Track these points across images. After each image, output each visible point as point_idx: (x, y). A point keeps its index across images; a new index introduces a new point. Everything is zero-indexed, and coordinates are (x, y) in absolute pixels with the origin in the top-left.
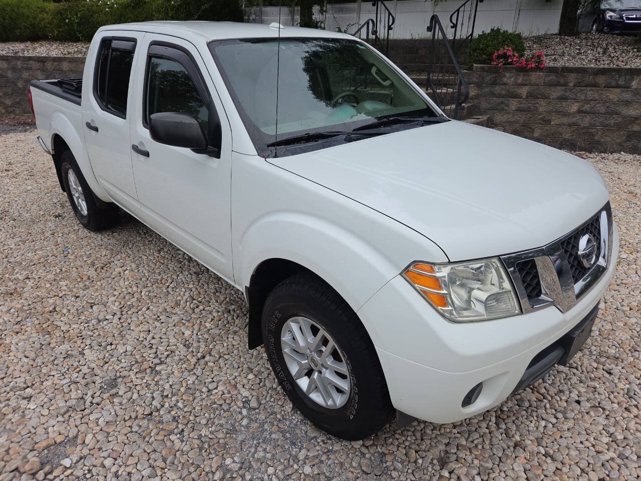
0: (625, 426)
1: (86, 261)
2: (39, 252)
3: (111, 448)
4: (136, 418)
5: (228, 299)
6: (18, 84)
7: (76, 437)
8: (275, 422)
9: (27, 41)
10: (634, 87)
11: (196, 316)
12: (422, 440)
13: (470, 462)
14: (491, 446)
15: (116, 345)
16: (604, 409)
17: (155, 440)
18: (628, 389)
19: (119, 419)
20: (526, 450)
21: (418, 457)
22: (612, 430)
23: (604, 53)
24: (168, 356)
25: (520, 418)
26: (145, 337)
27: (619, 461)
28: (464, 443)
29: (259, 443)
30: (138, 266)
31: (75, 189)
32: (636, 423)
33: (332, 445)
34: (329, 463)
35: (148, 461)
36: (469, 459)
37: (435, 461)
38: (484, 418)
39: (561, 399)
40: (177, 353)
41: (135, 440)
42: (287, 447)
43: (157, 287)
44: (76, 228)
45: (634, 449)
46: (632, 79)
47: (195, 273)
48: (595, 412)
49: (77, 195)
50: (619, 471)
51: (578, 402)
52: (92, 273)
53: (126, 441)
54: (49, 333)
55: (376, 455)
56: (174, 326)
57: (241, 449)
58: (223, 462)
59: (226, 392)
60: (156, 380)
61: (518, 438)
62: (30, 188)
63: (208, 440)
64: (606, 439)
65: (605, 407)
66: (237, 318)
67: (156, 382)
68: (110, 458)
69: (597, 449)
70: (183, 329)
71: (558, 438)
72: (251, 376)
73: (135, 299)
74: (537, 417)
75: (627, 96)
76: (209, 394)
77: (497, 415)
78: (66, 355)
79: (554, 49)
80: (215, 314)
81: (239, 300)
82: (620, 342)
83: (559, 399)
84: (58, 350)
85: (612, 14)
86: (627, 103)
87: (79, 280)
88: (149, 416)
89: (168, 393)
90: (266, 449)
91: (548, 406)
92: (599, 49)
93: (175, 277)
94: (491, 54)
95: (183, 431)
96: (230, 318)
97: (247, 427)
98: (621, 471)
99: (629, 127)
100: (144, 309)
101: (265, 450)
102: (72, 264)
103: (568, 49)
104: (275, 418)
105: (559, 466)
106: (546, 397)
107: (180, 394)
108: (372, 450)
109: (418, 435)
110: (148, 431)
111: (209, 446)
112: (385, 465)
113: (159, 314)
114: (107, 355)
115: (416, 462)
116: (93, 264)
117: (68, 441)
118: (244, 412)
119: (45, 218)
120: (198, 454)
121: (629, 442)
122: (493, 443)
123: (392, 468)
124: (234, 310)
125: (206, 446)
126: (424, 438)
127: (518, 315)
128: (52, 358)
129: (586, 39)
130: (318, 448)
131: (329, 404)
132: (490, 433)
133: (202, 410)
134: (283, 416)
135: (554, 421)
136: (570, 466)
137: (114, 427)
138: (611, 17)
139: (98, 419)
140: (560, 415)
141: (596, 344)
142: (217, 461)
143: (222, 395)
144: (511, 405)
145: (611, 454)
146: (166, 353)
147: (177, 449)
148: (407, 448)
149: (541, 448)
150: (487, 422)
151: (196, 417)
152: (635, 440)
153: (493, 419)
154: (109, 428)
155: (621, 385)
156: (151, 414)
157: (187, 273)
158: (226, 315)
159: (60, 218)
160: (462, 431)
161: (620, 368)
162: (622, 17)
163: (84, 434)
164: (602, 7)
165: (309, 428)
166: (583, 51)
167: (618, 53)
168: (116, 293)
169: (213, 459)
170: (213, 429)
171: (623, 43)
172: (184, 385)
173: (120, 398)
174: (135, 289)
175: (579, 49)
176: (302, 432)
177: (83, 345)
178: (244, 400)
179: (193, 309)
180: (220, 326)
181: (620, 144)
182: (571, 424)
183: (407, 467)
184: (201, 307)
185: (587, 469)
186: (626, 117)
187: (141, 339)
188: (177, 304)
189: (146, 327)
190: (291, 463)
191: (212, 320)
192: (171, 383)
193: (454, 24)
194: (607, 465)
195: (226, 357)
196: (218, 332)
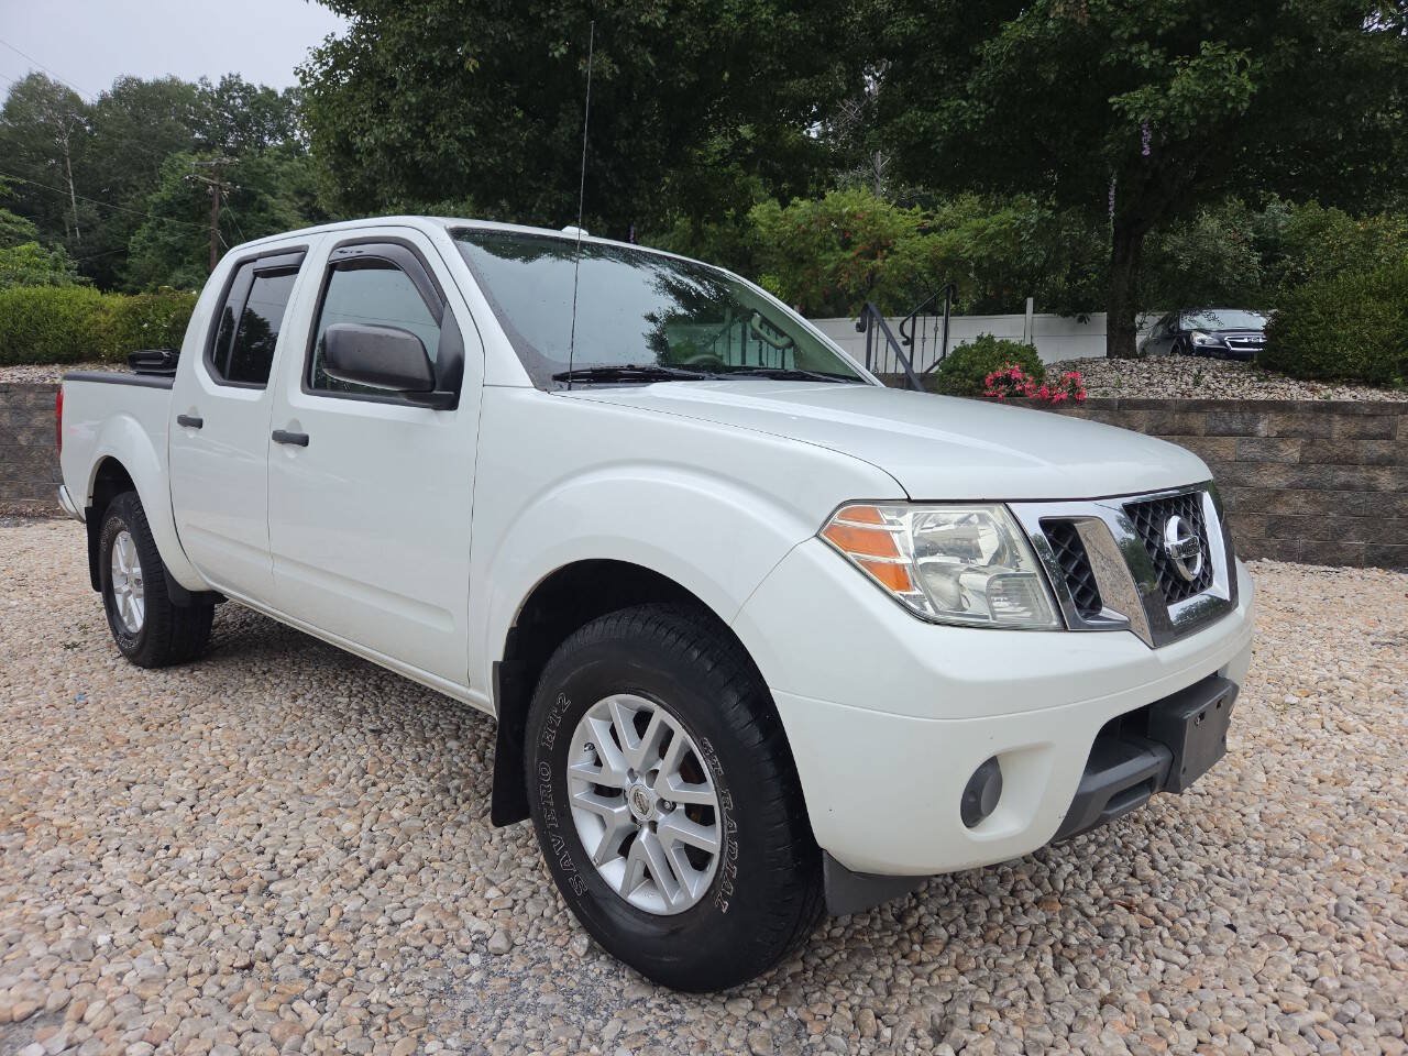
0: (1340, 968)
1: (124, 715)
2: (19, 703)
3: (149, 1024)
4: (215, 972)
5: (444, 772)
6: (20, 437)
7: (63, 1009)
8: (546, 977)
9: (53, 364)
10: (1263, 433)
11: (369, 799)
12: (890, 994)
13: (1002, 1032)
14: (1047, 1006)
15: (179, 848)
16: (1289, 939)
17: (258, 1010)
18: (1337, 907)
19: (172, 973)
20: (1126, 1010)
21: (882, 1026)
22: (1313, 972)
23: (1197, 384)
24: (299, 866)
25: (1108, 956)
26: (248, 835)
27: (1337, 1026)
28: (986, 999)
29: (508, 1014)
30: (243, 722)
31: (123, 575)
32: (1363, 961)
33: (683, 1011)
34: (673, 1044)
35: (237, 1046)
36: (1000, 1026)
37: (920, 1032)
38: (1026, 956)
39: (1193, 924)
40: (322, 859)
41: (207, 1011)
42: (573, 1018)
43: (284, 754)
44: (110, 663)
45: (1366, 1005)
46: (1256, 420)
47: (372, 731)
48: (1269, 943)
49: (125, 589)
50: (1339, 1043)
51: (1232, 928)
52: (137, 732)
53: (187, 1011)
54: (24, 830)
55: (784, 1023)
56: (320, 815)
57: (465, 1024)
58: (420, 1048)
59: (432, 924)
60: (267, 905)
61: (1105, 989)
62: (14, 603)
63: (385, 1009)
64: (1301, 989)
65: (1291, 934)
66: (464, 802)
67: (268, 909)
68: (143, 1043)
69: (1285, 1007)
70: (338, 820)
71: (1196, 989)
72: (492, 893)
73: (231, 775)
74: (1146, 953)
75: (1252, 450)
76: (392, 929)
77: (1057, 952)
78: (58, 868)
79: (1100, 378)
80: (414, 796)
81: (470, 771)
82: (1308, 833)
83: (1189, 924)
84: (38, 858)
85: (1203, 336)
86: (1256, 464)
87: (104, 744)
88: (246, 971)
89: (294, 927)
90: (524, 1022)
91: (1166, 934)
92: (1185, 377)
93: (328, 739)
94: (981, 378)
95: (324, 995)
96: (447, 802)
97: (481, 986)
98: (1343, 1043)
99: (1269, 508)
100: (252, 790)
101: (522, 1025)
102: (92, 720)
103: (1126, 378)
104: (549, 970)
105: (1205, 1037)
106: (1161, 921)
107: (322, 930)
108: (774, 1016)
109: (881, 987)
110: (242, 994)
111: (388, 1021)
112: (805, 1042)
113: (284, 798)
114: (156, 865)
115: (877, 1036)
116: (141, 720)
117: (42, 1016)
118: (475, 960)
119: (42, 650)
120: (359, 1033)
121: (1352, 992)
122: (1052, 999)
123: (823, 1046)
124: (458, 789)
125: (380, 1020)
126: (894, 991)
127: (1056, 630)
128: (26, 872)
129: (1158, 362)
130: (646, 1018)
131: (673, 902)
132: (1043, 983)
133: (373, 957)
134: (566, 965)
135: (1183, 960)
136: (1229, 1036)
137: (160, 987)
138: (1203, 341)
139: (121, 975)
140: (1194, 949)
141: (1256, 834)
142: (404, 1046)
143: (422, 931)
144: (1086, 937)
145: (1318, 1014)
146: (296, 861)
147: (308, 1026)
148: (857, 1009)
149: (1158, 1006)
150: (1035, 963)
151: (358, 969)
152: (1365, 989)
153: (1049, 959)
154: (148, 988)
155: (1320, 899)
156: (250, 966)
157: (354, 731)
158: (438, 797)
159: (75, 649)
160: (981, 979)
161: (1313, 872)
162: (1223, 343)
163: (84, 1001)
164: (1184, 326)
165: (627, 984)
166: (1156, 381)
167: (1224, 383)
168: (189, 765)
169: (394, 1043)
170: (399, 990)
171: (1231, 369)
172: (335, 913)
173: (179, 938)
174: (233, 757)
175: (1149, 378)
176: (609, 991)
177: (102, 849)
178: (474, 938)
179: (365, 789)
180: (424, 815)
181: (1257, 543)
182: (1221, 964)
183: (858, 1045)
184: (383, 786)
185: (1267, 1040)
186: (1260, 489)
187: (240, 838)
188: (329, 781)
189: (253, 818)
190: (585, 1042)
191: (407, 805)
192: (303, 911)
193: (907, 338)
194: (1312, 1033)
195: (436, 865)
196: (419, 823)
